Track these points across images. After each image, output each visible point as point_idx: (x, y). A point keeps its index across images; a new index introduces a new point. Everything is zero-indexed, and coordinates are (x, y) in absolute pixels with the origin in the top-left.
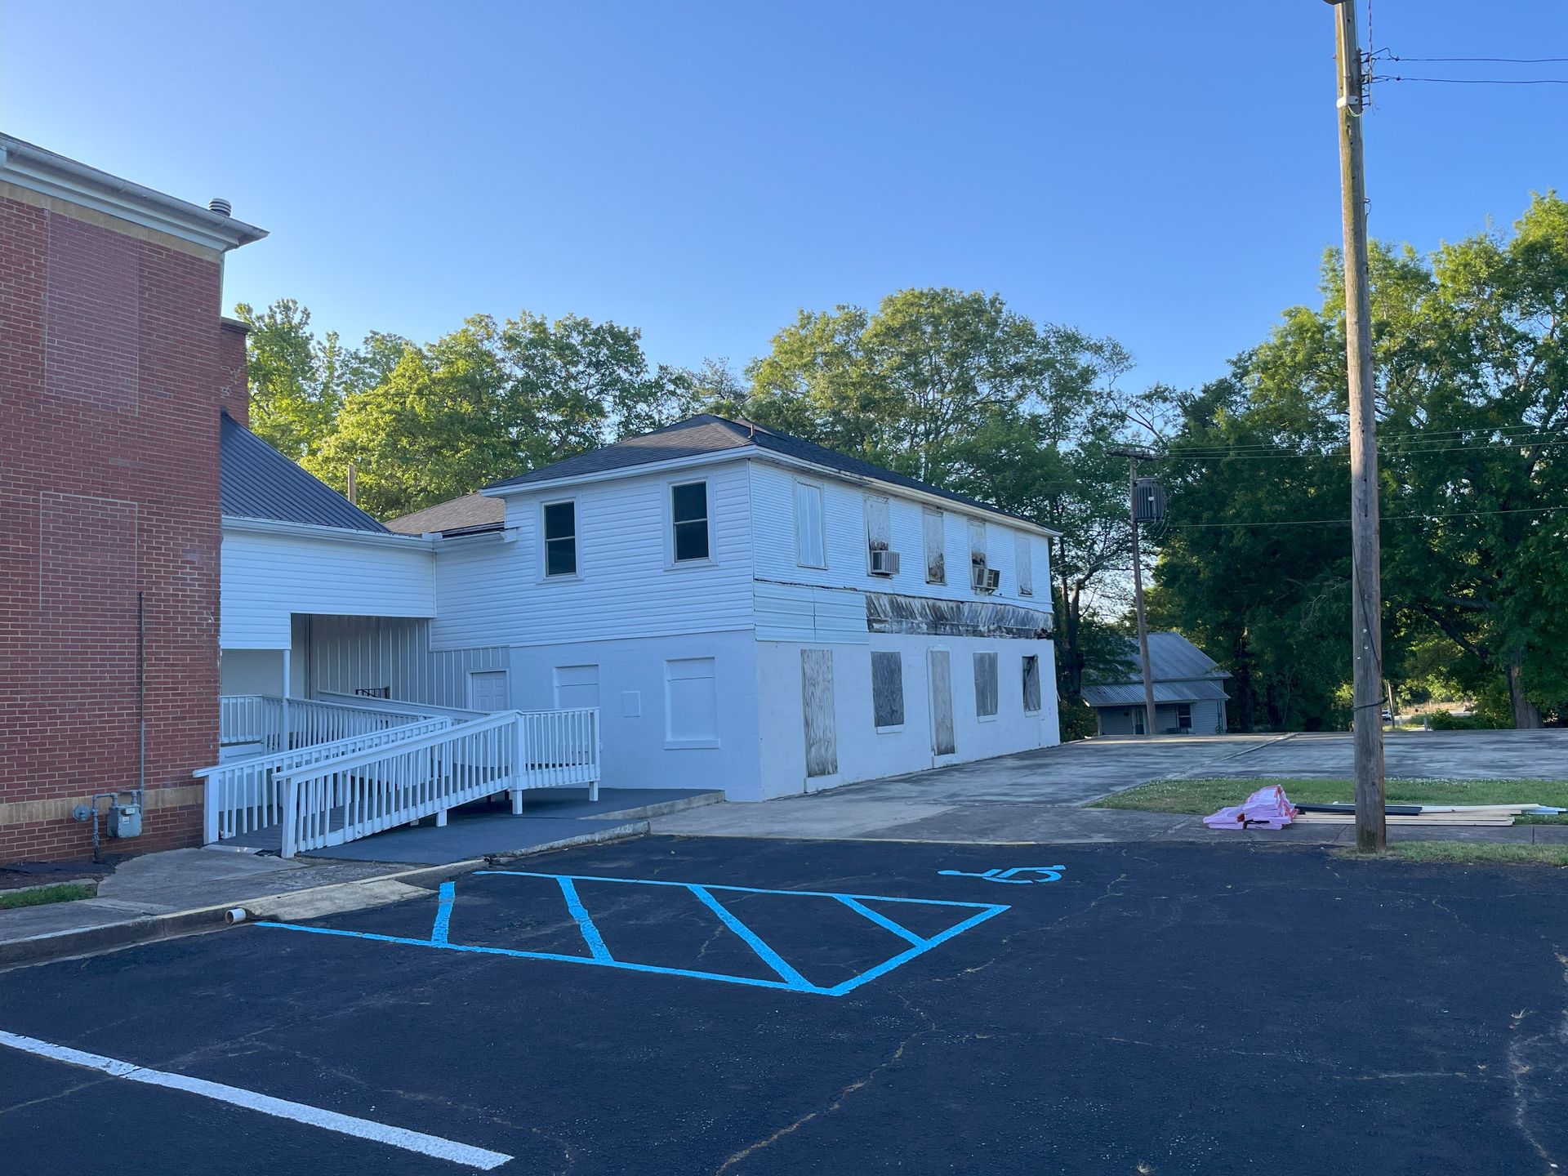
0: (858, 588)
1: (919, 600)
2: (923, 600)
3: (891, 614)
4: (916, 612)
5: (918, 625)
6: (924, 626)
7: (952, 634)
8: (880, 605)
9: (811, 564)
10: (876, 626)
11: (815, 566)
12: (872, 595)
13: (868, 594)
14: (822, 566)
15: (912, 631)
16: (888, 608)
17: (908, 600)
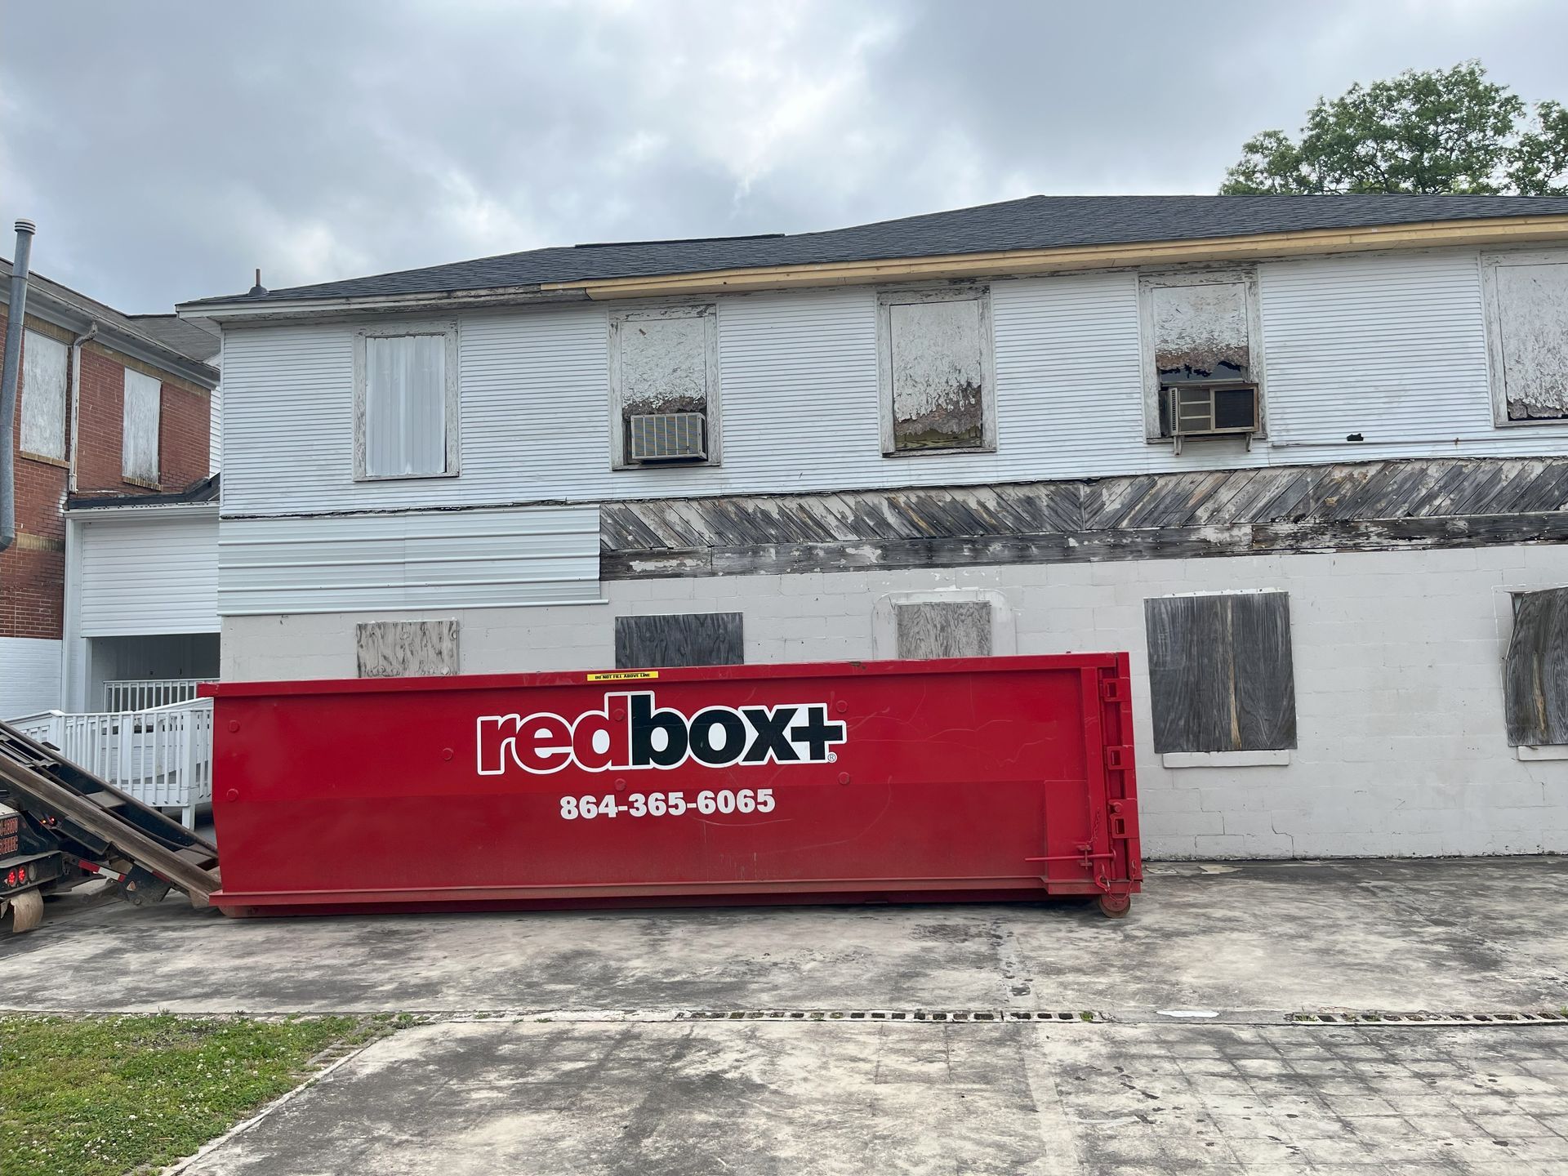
0: (570, 499)
1: (850, 500)
2: (871, 499)
3: (708, 535)
4: (832, 522)
5: (841, 552)
6: (871, 554)
7: (1022, 558)
8: (666, 524)
9: (407, 471)
10: (637, 566)
11: (419, 474)
12: (634, 508)
13: (616, 507)
14: (440, 471)
15: (807, 563)
16: (698, 525)
17: (791, 504)
